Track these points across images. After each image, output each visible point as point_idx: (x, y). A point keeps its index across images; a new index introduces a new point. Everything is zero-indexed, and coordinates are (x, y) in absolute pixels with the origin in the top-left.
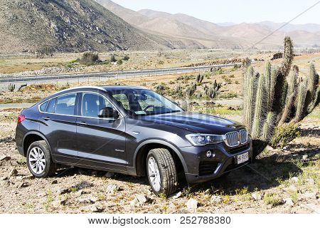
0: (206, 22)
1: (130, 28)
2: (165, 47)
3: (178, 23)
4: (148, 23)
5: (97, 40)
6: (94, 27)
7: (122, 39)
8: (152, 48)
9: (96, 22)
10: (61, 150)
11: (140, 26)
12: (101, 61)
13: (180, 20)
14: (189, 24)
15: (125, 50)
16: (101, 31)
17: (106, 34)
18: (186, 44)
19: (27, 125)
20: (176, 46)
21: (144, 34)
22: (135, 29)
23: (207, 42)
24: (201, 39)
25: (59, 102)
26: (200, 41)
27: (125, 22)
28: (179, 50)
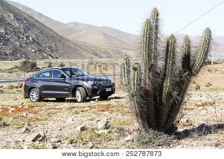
0: (129, 34)
1: (61, 39)
2: (94, 56)
3: (104, 35)
4: (76, 35)
5: (31, 49)
6: (27, 37)
7: (54, 48)
8: (82, 57)
9: (29, 33)
10: (43, 92)
11: (69, 37)
12: (38, 68)
13: (105, 32)
14: (114, 36)
15: (57, 58)
16: (34, 41)
17: (38, 44)
18: (112, 53)
19: (29, 85)
20: (103, 55)
21: (74, 44)
22: (66, 39)
23: (130, 51)
24: (125, 49)
25: (43, 74)
26: (124, 51)
27: (55, 33)
28: (106, 59)
